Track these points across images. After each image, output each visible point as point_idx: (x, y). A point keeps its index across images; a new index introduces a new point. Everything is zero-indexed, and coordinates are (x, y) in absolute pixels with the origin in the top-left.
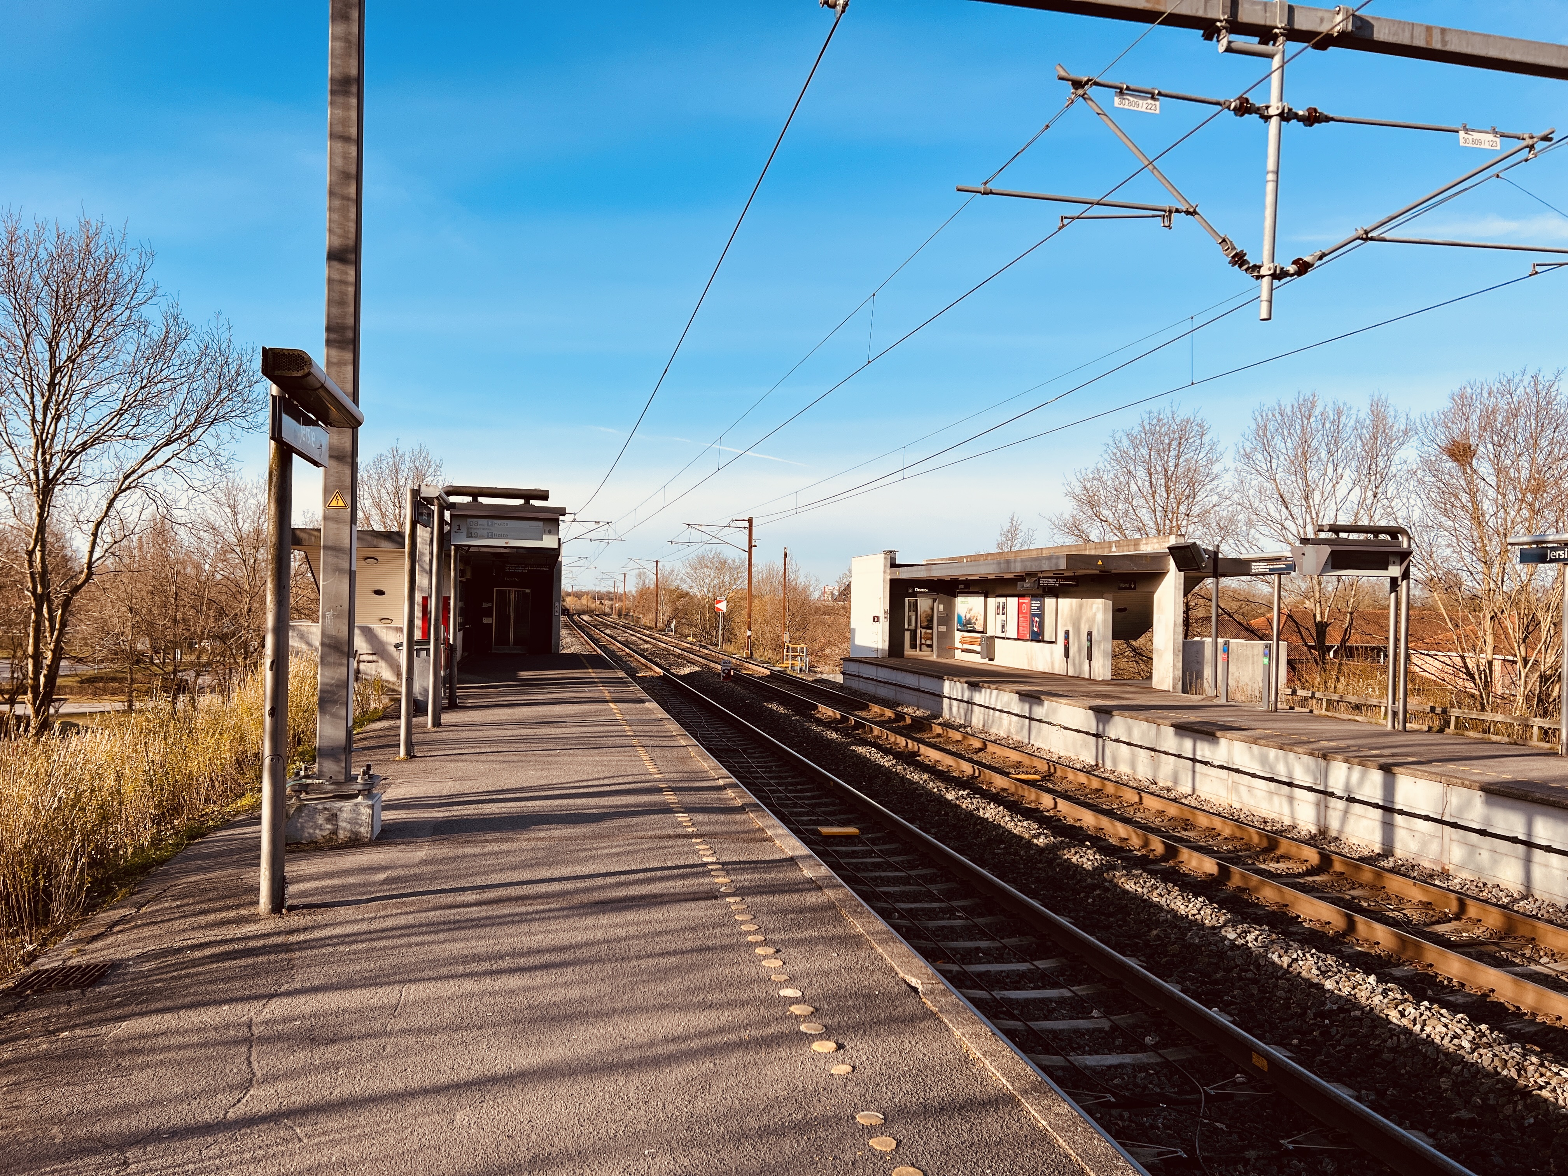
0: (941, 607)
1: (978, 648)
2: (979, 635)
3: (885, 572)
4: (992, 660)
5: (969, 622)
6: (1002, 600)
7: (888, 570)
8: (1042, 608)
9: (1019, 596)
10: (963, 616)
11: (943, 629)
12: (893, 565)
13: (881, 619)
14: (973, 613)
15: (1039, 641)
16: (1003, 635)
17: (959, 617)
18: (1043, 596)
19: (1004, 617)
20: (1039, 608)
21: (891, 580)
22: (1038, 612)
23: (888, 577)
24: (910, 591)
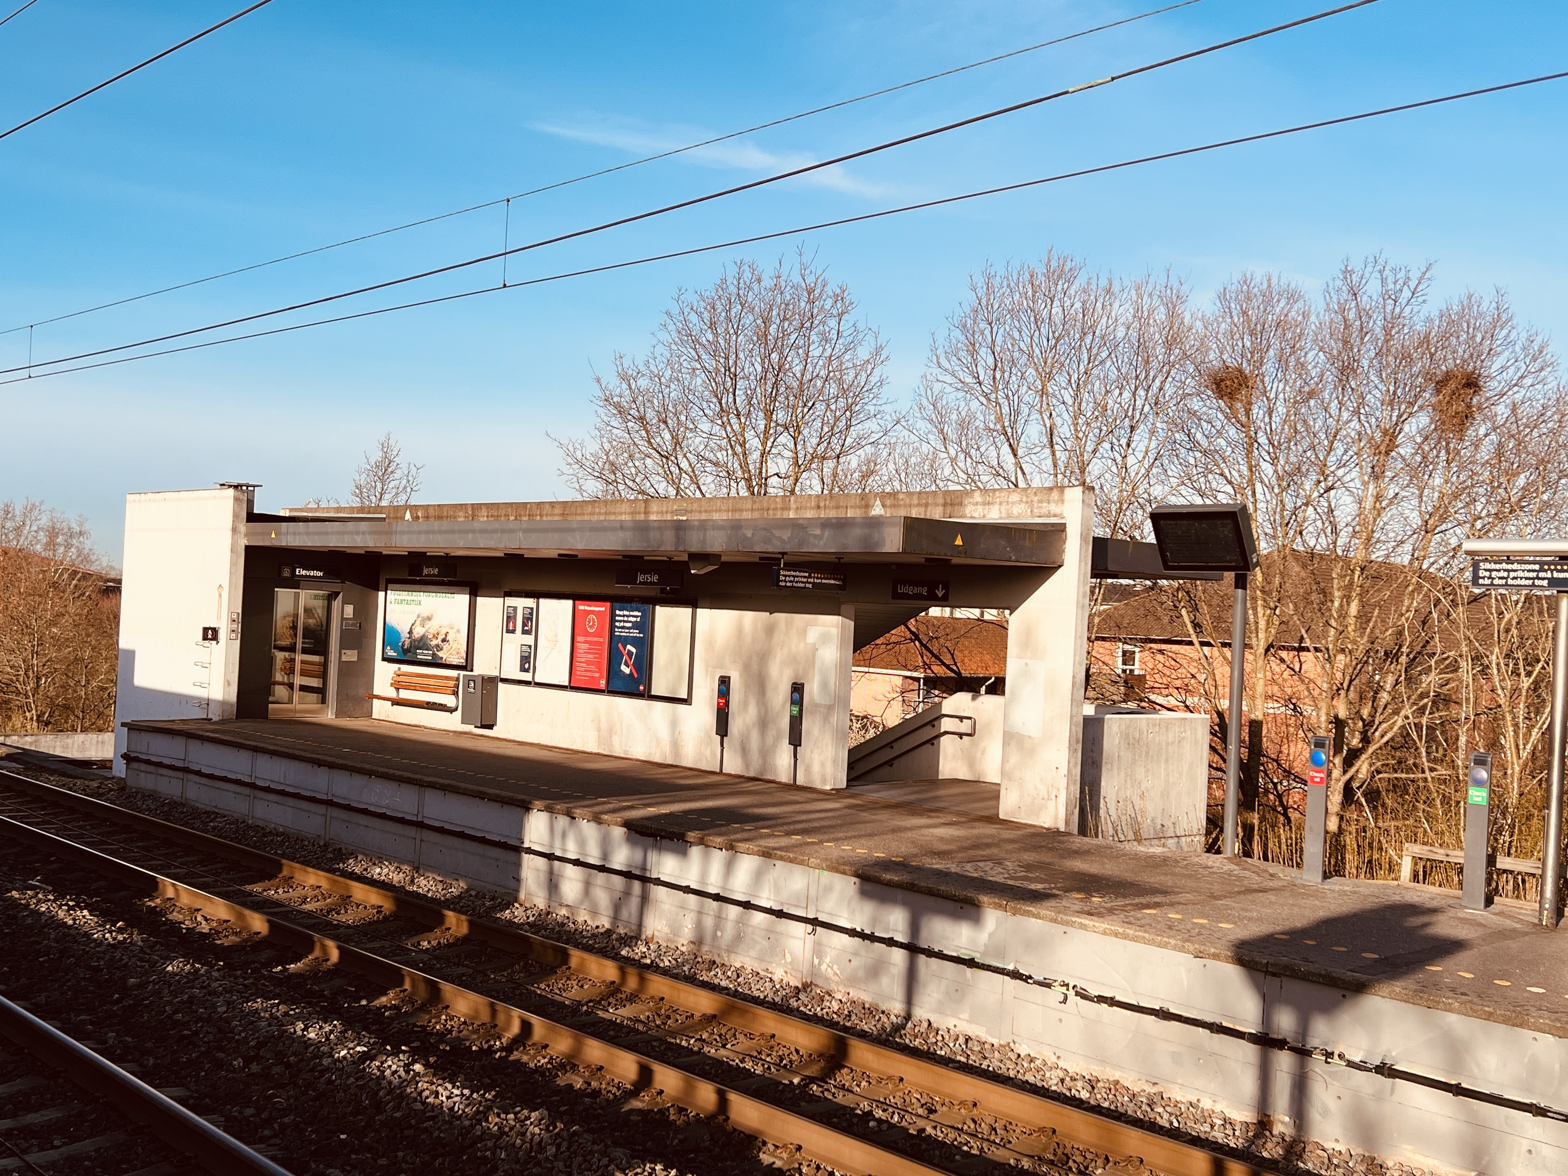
0: (349, 610)
1: (449, 700)
2: (454, 673)
3: (234, 530)
4: (490, 727)
5: (422, 643)
6: (522, 603)
7: (243, 527)
8: (647, 626)
9: (576, 597)
10: (404, 630)
11: (351, 656)
12: (253, 517)
13: (222, 635)
14: (432, 627)
15: (640, 695)
16: (527, 677)
17: (390, 635)
18: (649, 602)
19: (529, 640)
20: (635, 626)
21: (248, 549)
22: (635, 633)
23: (243, 542)
24: (286, 573)
